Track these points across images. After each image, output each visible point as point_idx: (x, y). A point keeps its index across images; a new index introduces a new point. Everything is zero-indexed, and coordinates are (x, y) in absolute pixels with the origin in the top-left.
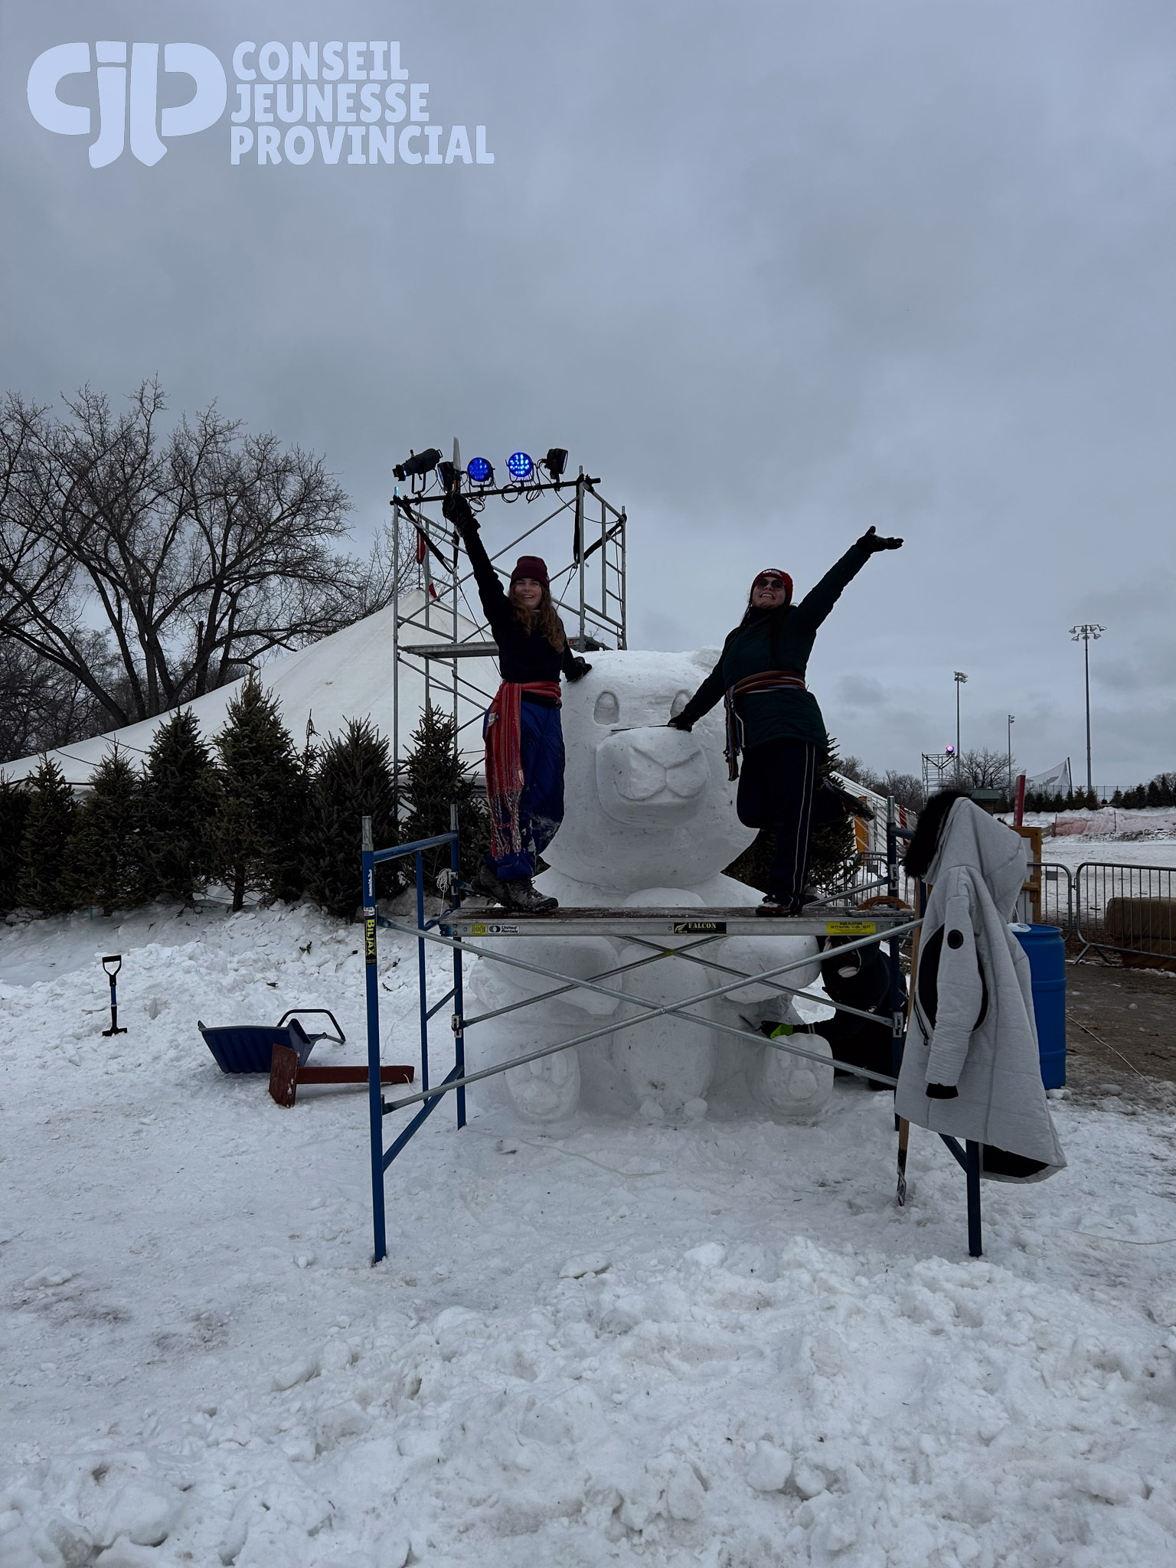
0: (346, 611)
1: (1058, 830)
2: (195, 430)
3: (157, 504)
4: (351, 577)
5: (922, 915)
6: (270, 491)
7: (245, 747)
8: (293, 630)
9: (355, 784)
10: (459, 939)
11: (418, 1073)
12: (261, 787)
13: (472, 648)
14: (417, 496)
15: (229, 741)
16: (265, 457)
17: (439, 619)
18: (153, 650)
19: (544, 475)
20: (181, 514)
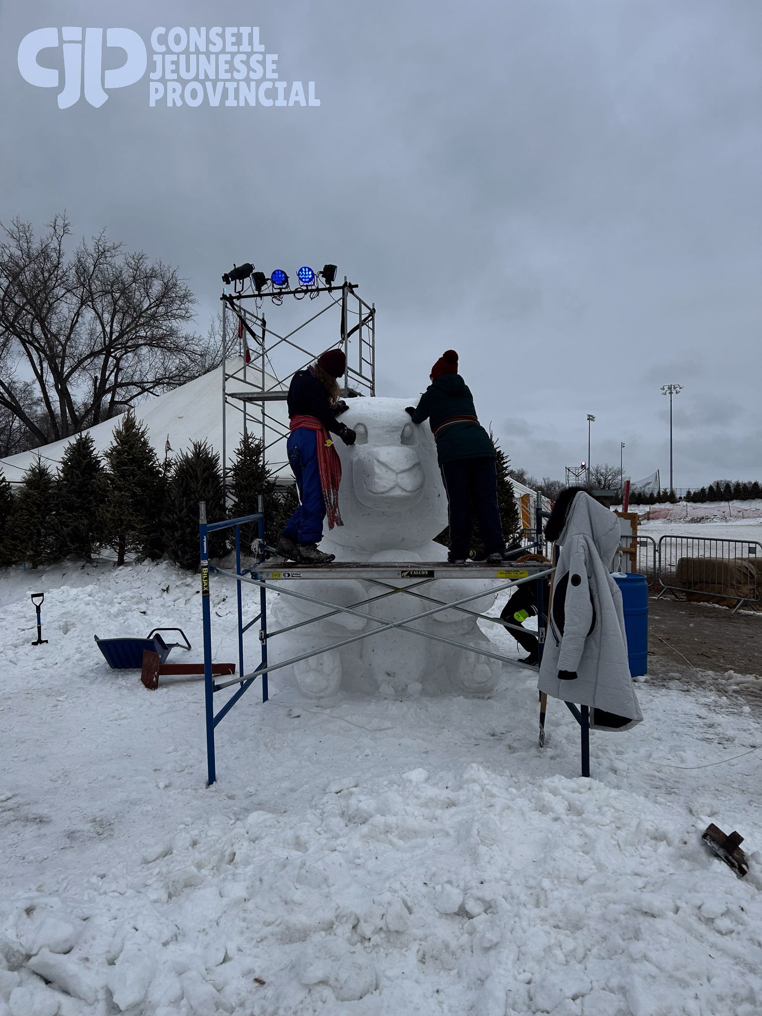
0: (192, 370)
1: (651, 516)
2: (91, 249)
3: (66, 298)
4: (196, 348)
5: (556, 566)
6: (142, 290)
7: (125, 458)
8: (157, 382)
9: (197, 483)
10: (264, 582)
11: (237, 668)
12: (136, 485)
13: (274, 395)
14: (238, 294)
15: (114, 455)
16: (138, 268)
17: (253, 375)
18: (64, 395)
19: (321, 282)
20: (82, 304)
